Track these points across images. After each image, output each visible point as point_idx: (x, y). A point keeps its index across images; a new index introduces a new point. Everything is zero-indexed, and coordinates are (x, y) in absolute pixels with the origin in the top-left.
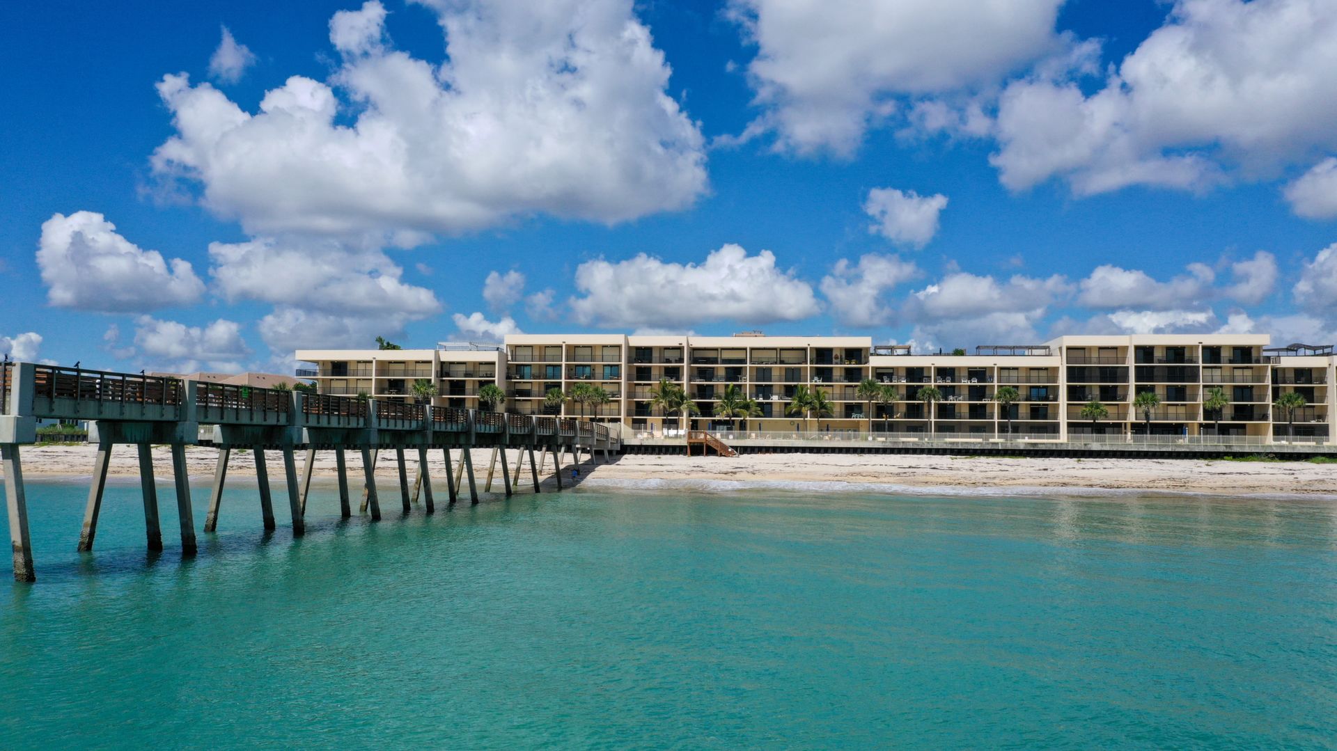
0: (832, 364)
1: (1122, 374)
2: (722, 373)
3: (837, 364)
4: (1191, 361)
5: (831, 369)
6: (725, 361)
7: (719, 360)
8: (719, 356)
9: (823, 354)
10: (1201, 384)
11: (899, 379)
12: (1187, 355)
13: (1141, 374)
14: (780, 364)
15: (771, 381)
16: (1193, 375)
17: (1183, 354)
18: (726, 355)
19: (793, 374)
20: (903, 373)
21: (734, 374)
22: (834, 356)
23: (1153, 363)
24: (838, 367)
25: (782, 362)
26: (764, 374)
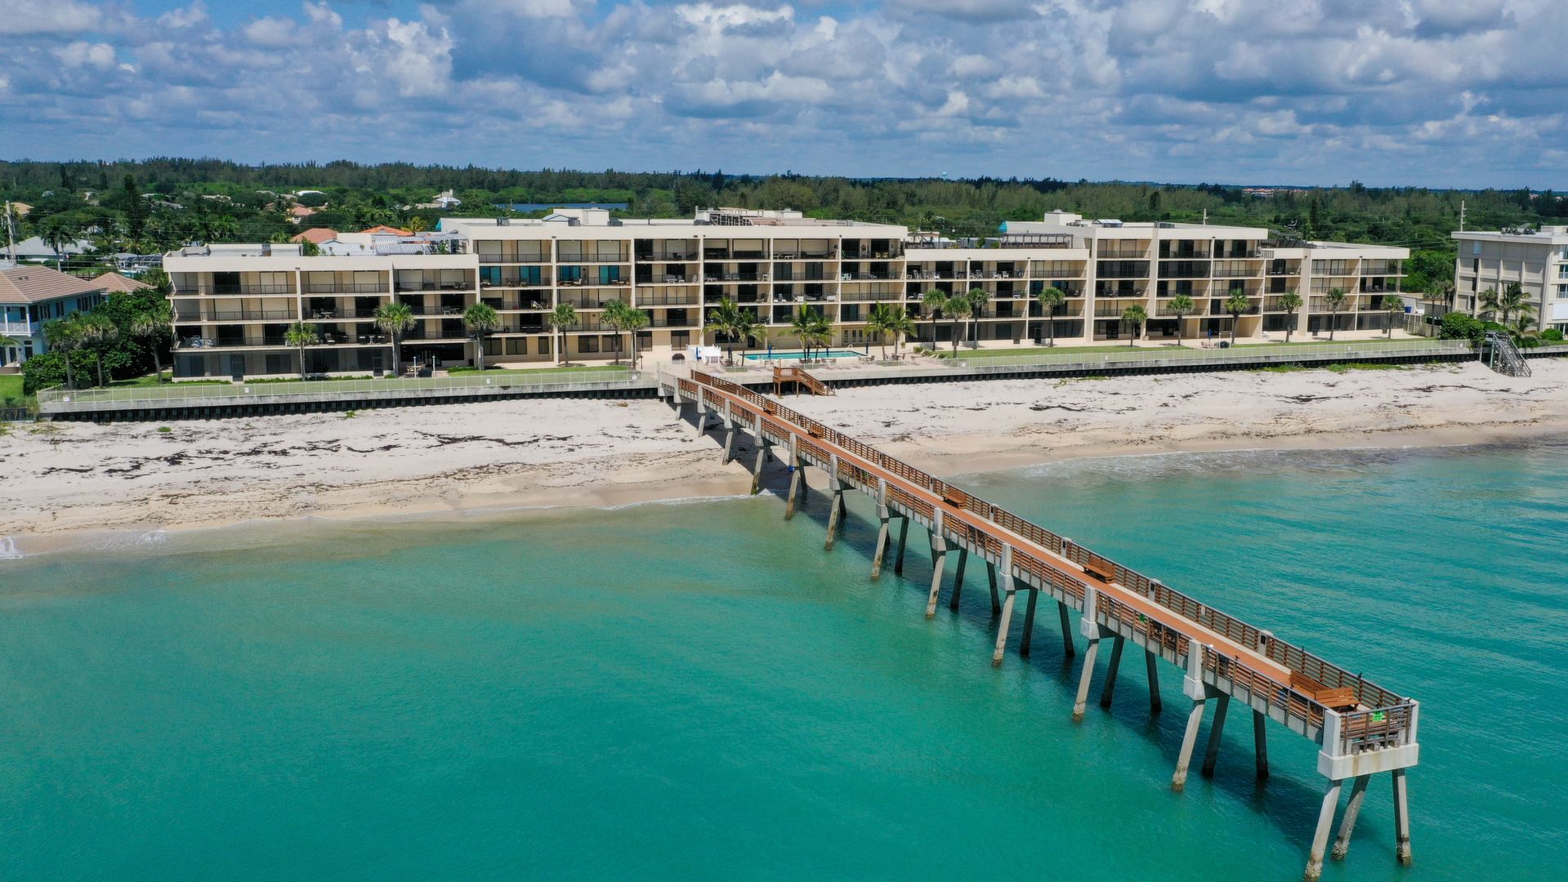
0: (858, 257)
1: (1142, 270)
2: (734, 270)
3: (864, 257)
4: (1200, 255)
5: (858, 263)
6: (738, 255)
7: (731, 254)
8: (731, 250)
9: (851, 246)
10: (1211, 278)
11: (930, 274)
12: (1196, 249)
13: (1164, 270)
14: (802, 258)
15: (790, 279)
16: (1203, 270)
17: (1192, 248)
18: (738, 247)
19: (814, 271)
20: (933, 268)
21: (748, 271)
22: (861, 246)
23: (1168, 257)
24: (865, 263)
25: (804, 255)
26: (783, 271)
